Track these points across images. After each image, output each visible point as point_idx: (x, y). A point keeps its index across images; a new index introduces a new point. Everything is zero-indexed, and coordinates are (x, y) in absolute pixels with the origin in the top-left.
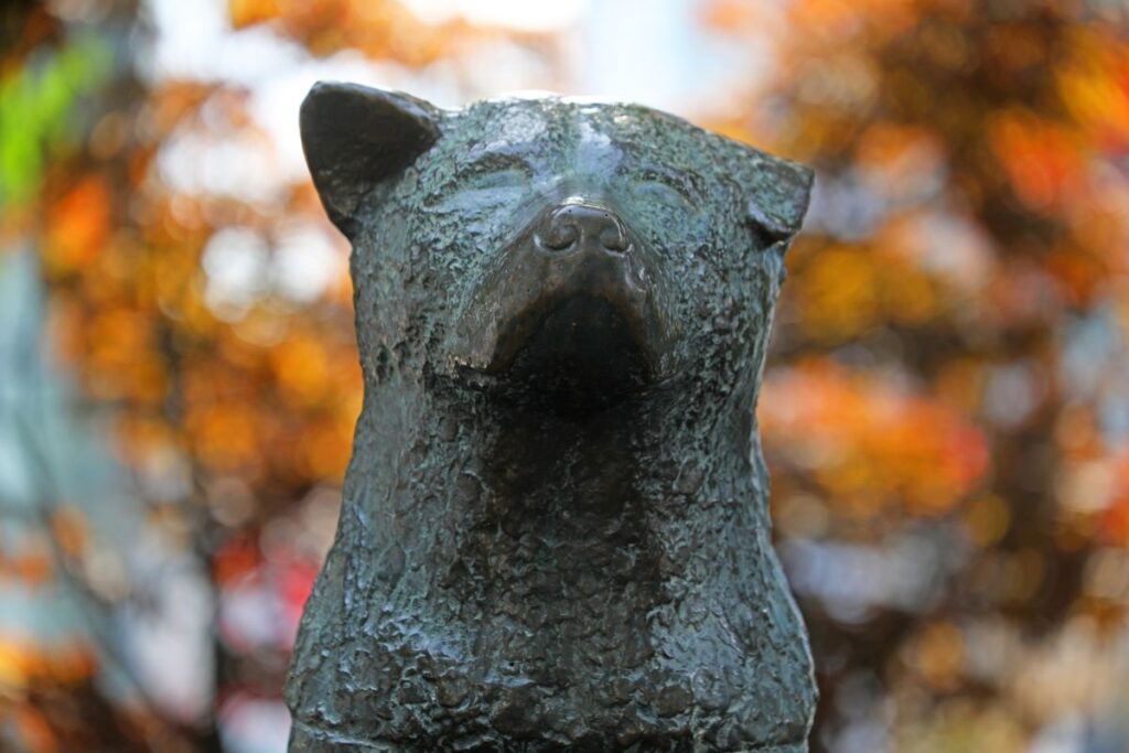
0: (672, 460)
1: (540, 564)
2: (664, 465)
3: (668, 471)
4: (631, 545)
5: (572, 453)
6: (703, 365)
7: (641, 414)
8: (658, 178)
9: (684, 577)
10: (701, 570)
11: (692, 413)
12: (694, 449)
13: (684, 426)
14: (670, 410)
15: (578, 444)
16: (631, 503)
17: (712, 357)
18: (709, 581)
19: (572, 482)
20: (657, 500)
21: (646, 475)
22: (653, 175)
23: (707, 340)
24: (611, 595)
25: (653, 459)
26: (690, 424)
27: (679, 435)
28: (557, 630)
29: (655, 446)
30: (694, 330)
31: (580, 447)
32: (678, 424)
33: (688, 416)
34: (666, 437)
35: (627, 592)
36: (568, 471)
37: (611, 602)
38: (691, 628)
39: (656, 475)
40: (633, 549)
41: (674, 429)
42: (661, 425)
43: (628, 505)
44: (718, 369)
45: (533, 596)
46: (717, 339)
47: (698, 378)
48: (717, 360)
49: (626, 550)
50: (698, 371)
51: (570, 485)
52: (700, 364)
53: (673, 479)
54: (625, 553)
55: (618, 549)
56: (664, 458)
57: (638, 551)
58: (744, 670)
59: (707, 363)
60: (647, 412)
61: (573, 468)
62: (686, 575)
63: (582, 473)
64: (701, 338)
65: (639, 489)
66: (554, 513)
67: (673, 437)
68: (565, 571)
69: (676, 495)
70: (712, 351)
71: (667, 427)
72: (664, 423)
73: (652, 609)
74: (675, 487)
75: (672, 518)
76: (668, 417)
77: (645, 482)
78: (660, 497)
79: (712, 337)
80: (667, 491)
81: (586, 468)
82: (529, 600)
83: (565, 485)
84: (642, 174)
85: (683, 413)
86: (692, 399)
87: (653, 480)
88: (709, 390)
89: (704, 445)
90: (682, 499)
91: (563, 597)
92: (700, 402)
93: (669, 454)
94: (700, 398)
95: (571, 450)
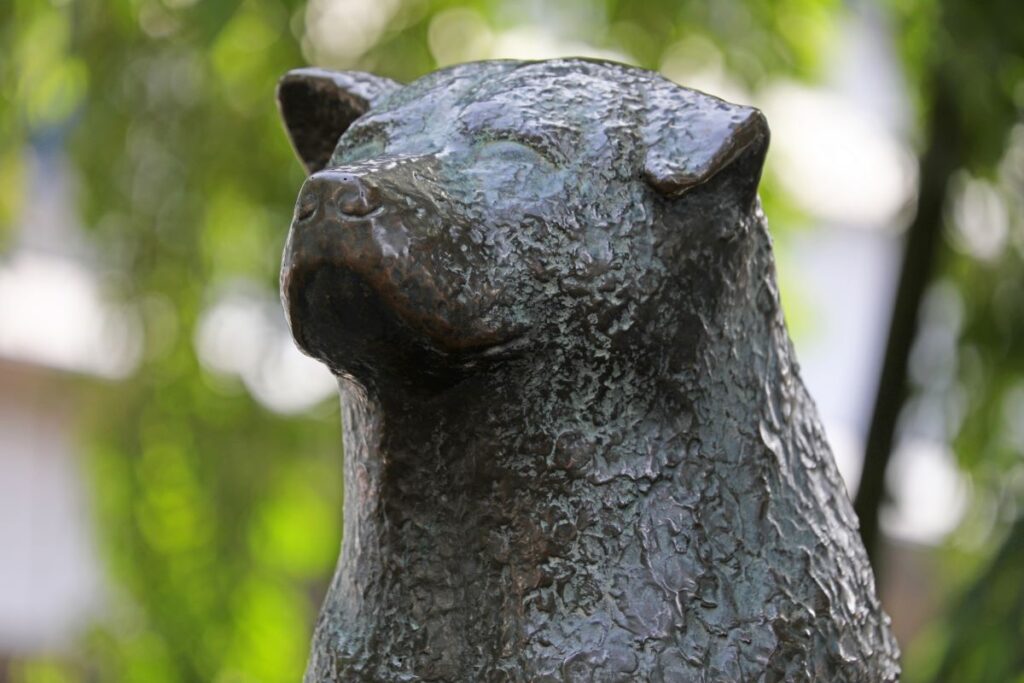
0: (542, 433)
1: (424, 553)
2: (533, 439)
3: (538, 445)
4: (503, 527)
5: (438, 433)
6: (557, 331)
7: (495, 387)
8: (511, 137)
9: (569, 558)
10: (593, 549)
11: (560, 382)
12: (576, 421)
13: (554, 397)
14: (529, 381)
15: (441, 423)
16: (498, 482)
17: (568, 322)
18: (607, 561)
19: (443, 464)
20: (529, 477)
21: (510, 451)
22: (505, 134)
23: (555, 304)
24: (488, 581)
25: (518, 434)
26: (563, 395)
27: (550, 407)
28: (444, 622)
29: (518, 421)
30: (531, 294)
31: (443, 426)
32: (545, 395)
33: (556, 386)
34: (530, 410)
35: (503, 577)
36: (438, 453)
37: (489, 587)
38: (580, 612)
39: (523, 451)
40: (506, 530)
41: (540, 401)
42: (521, 396)
43: (495, 485)
44: (580, 334)
45: (418, 588)
46: (568, 302)
47: (554, 346)
48: (575, 324)
49: (499, 532)
50: (551, 338)
51: (442, 467)
52: (554, 330)
53: (546, 455)
54: (499, 536)
55: (492, 532)
56: (531, 431)
57: (511, 533)
58: (640, 655)
59: (563, 328)
60: (499, 385)
61: (441, 449)
62: (573, 556)
63: (451, 453)
64: (545, 302)
65: (506, 466)
66: (432, 499)
67: (541, 410)
68: (447, 558)
69: (553, 470)
70: (565, 315)
71: (529, 399)
72: (525, 396)
73: (528, 594)
74: (549, 462)
75: (550, 495)
76: (527, 388)
77: (511, 458)
78: (533, 473)
79: (560, 301)
80: (541, 466)
81: (453, 448)
82: (415, 592)
83: (438, 467)
84: (492, 135)
85: (549, 384)
86: (556, 368)
87: (520, 456)
88: (577, 357)
89: (590, 416)
90: (562, 474)
91: (448, 587)
92: (570, 371)
93: (537, 428)
94: (567, 365)
95: (437, 430)
